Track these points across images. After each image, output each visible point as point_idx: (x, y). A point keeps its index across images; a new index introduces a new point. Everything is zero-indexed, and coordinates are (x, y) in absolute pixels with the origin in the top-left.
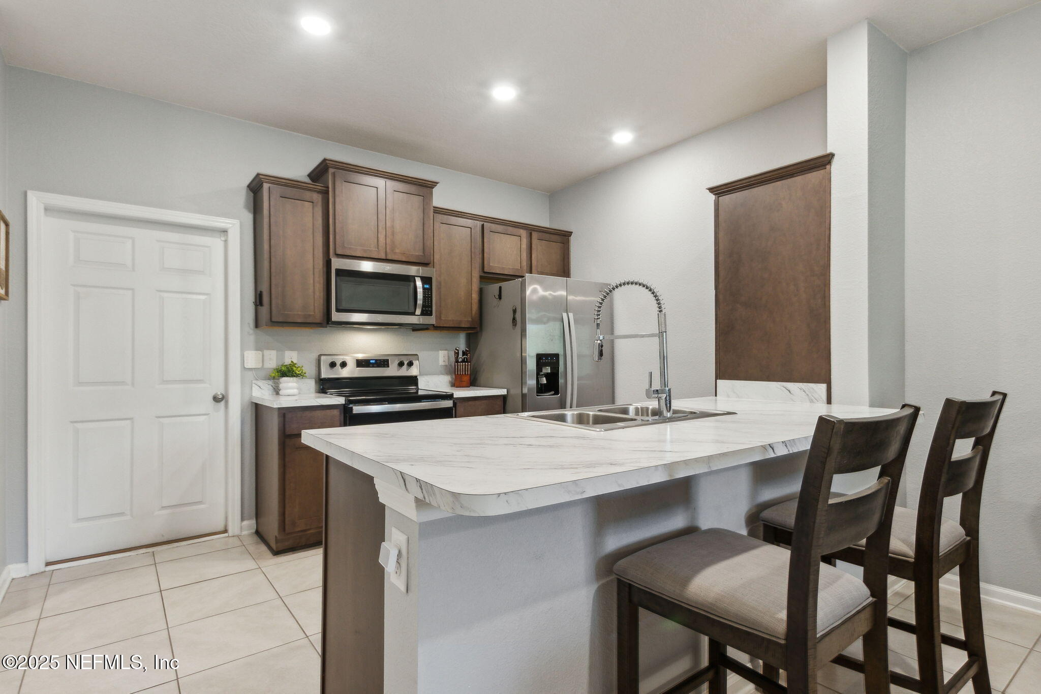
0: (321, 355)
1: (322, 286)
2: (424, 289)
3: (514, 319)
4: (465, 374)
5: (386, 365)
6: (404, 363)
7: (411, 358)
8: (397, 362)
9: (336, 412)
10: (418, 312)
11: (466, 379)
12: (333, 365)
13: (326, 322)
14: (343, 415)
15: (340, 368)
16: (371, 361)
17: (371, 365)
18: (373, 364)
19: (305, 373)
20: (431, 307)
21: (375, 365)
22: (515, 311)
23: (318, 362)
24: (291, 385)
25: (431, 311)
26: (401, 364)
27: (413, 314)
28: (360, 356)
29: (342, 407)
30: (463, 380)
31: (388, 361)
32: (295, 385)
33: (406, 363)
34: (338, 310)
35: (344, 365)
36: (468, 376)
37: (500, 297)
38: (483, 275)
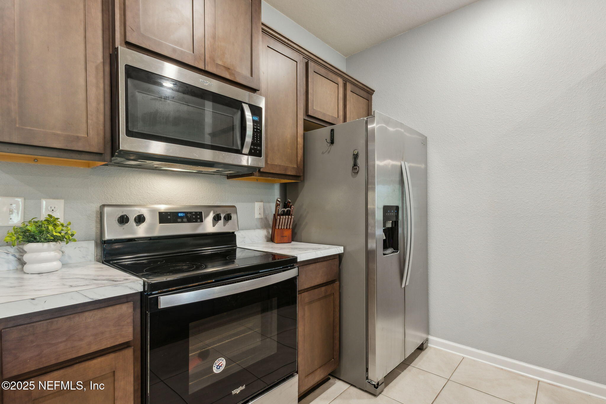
0: (104, 206)
1: (101, 92)
2: (254, 121)
3: (355, 165)
4: (287, 228)
5: (199, 218)
6: (221, 217)
7: (229, 211)
8: (211, 215)
9: (127, 309)
10: (246, 150)
11: (288, 233)
12: (123, 220)
13: (109, 151)
14: (138, 311)
15: (135, 224)
16: (180, 215)
17: (179, 220)
18: (181, 217)
19: (72, 235)
20: (260, 145)
21: (185, 220)
22: (356, 157)
23: (99, 216)
24: (44, 255)
25: (260, 151)
26: (217, 218)
27: (239, 152)
28: (163, 208)
29: (138, 298)
30: (284, 235)
31: (201, 213)
32: (52, 254)
33: (222, 216)
34: (130, 133)
35: (140, 219)
36: (290, 231)
37: (332, 142)
38: (307, 118)
